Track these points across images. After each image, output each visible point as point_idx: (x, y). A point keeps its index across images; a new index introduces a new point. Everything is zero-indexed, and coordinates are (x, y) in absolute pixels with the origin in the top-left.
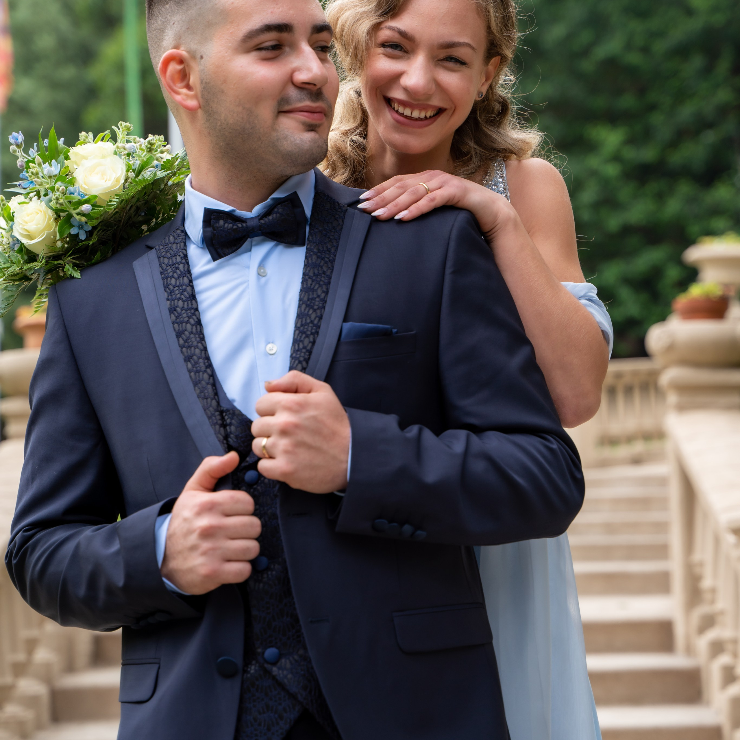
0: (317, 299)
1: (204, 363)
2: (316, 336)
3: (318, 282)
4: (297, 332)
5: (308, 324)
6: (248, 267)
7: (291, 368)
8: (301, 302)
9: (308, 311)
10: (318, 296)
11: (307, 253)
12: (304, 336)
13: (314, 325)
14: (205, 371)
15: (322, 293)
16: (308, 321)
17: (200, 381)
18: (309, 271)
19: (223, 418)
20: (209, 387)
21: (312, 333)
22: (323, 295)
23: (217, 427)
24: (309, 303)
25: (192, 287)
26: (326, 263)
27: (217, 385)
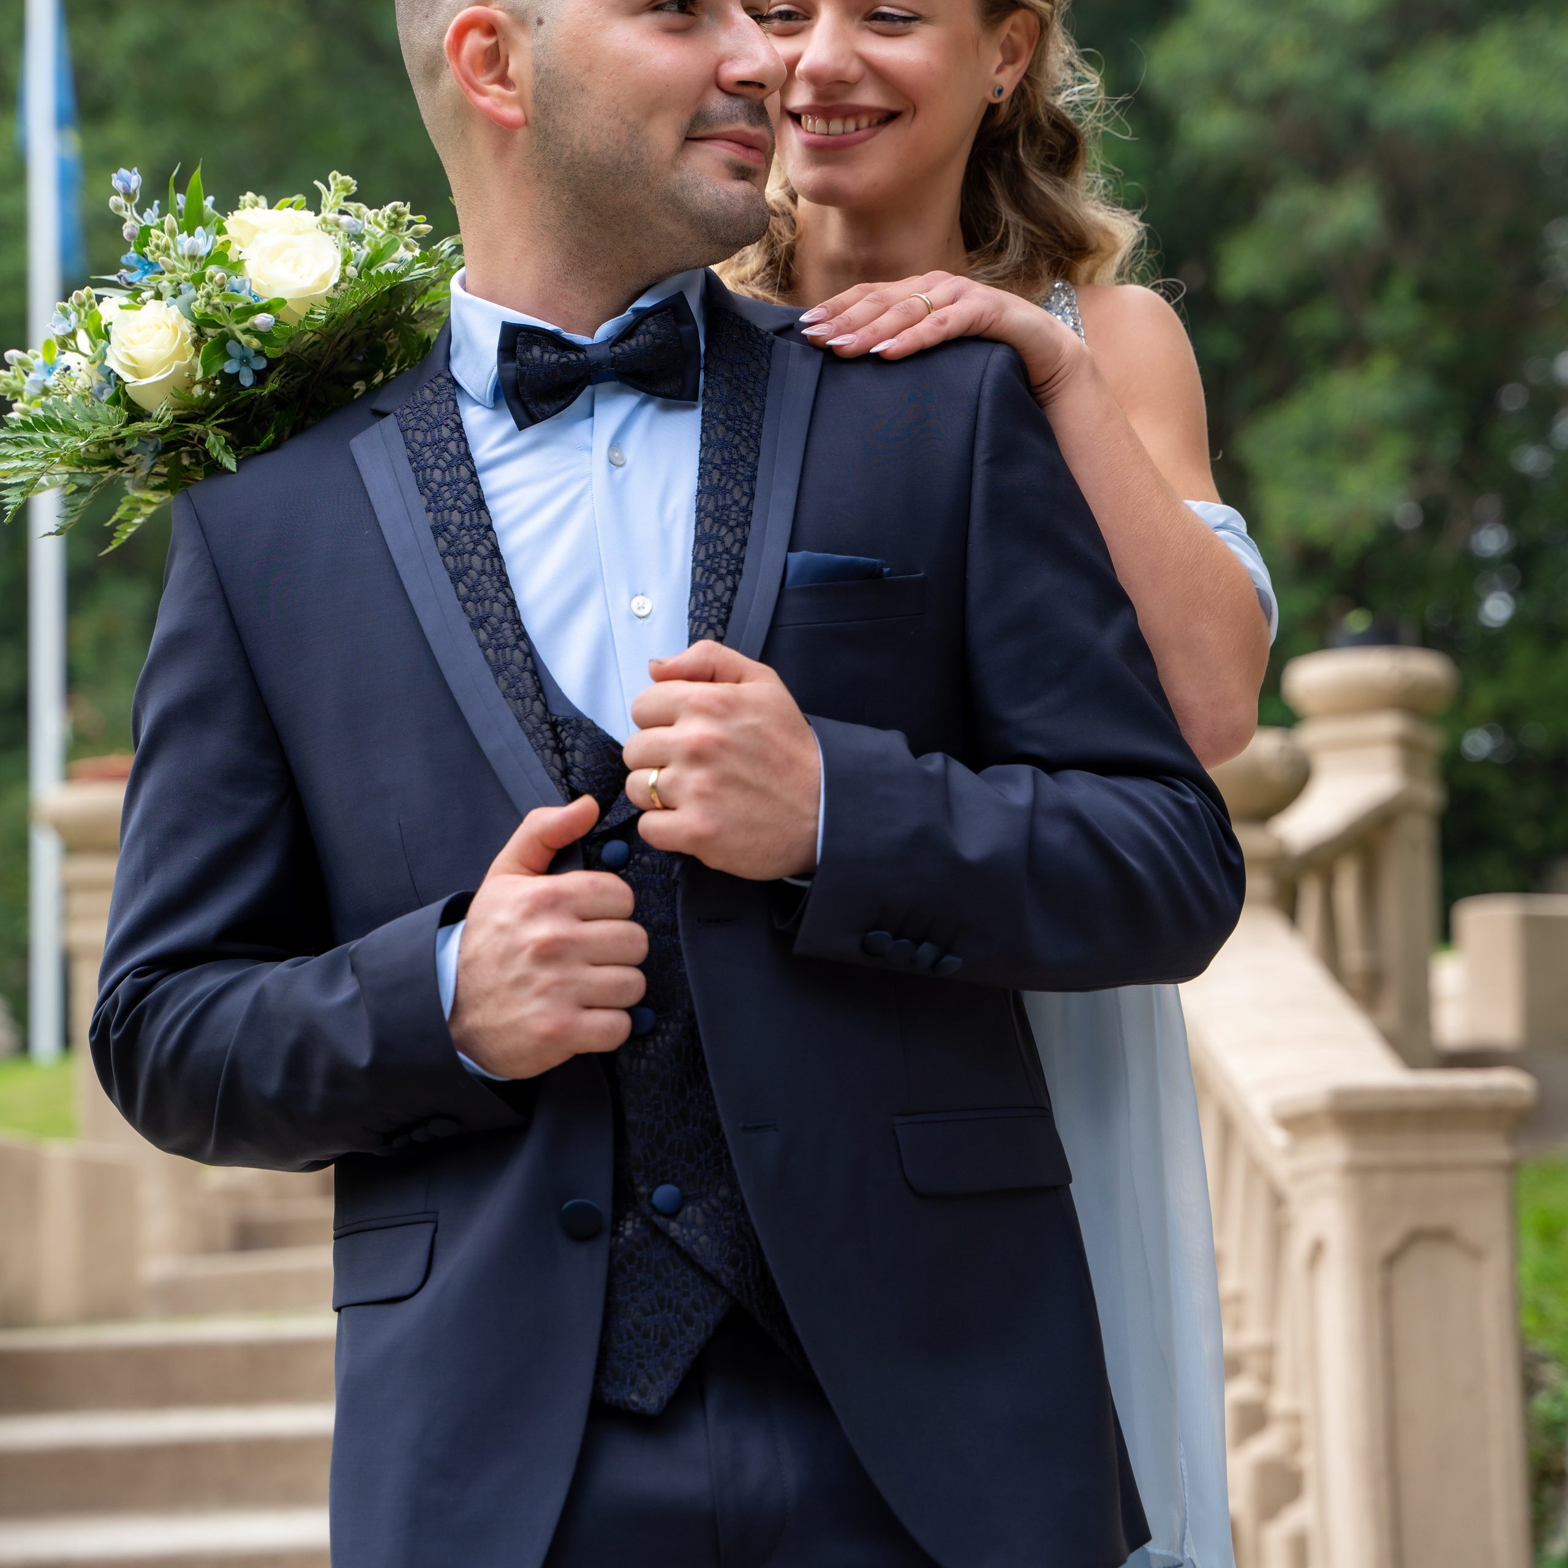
0: (734, 508)
1: (513, 631)
2: (738, 577)
3: (733, 477)
4: (700, 570)
5: (721, 554)
6: (590, 449)
7: (693, 639)
8: (702, 514)
9: (719, 531)
10: (736, 503)
11: (703, 421)
12: (714, 576)
13: (733, 557)
14: (516, 646)
15: (742, 497)
16: (720, 549)
17: (507, 665)
18: (713, 454)
19: (557, 737)
20: (526, 675)
21: (729, 573)
22: (744, 501)
23: (548, 752)
24: (717, 514)
25: (478, 485)
26: (744, 439)
27: (542, 674)
